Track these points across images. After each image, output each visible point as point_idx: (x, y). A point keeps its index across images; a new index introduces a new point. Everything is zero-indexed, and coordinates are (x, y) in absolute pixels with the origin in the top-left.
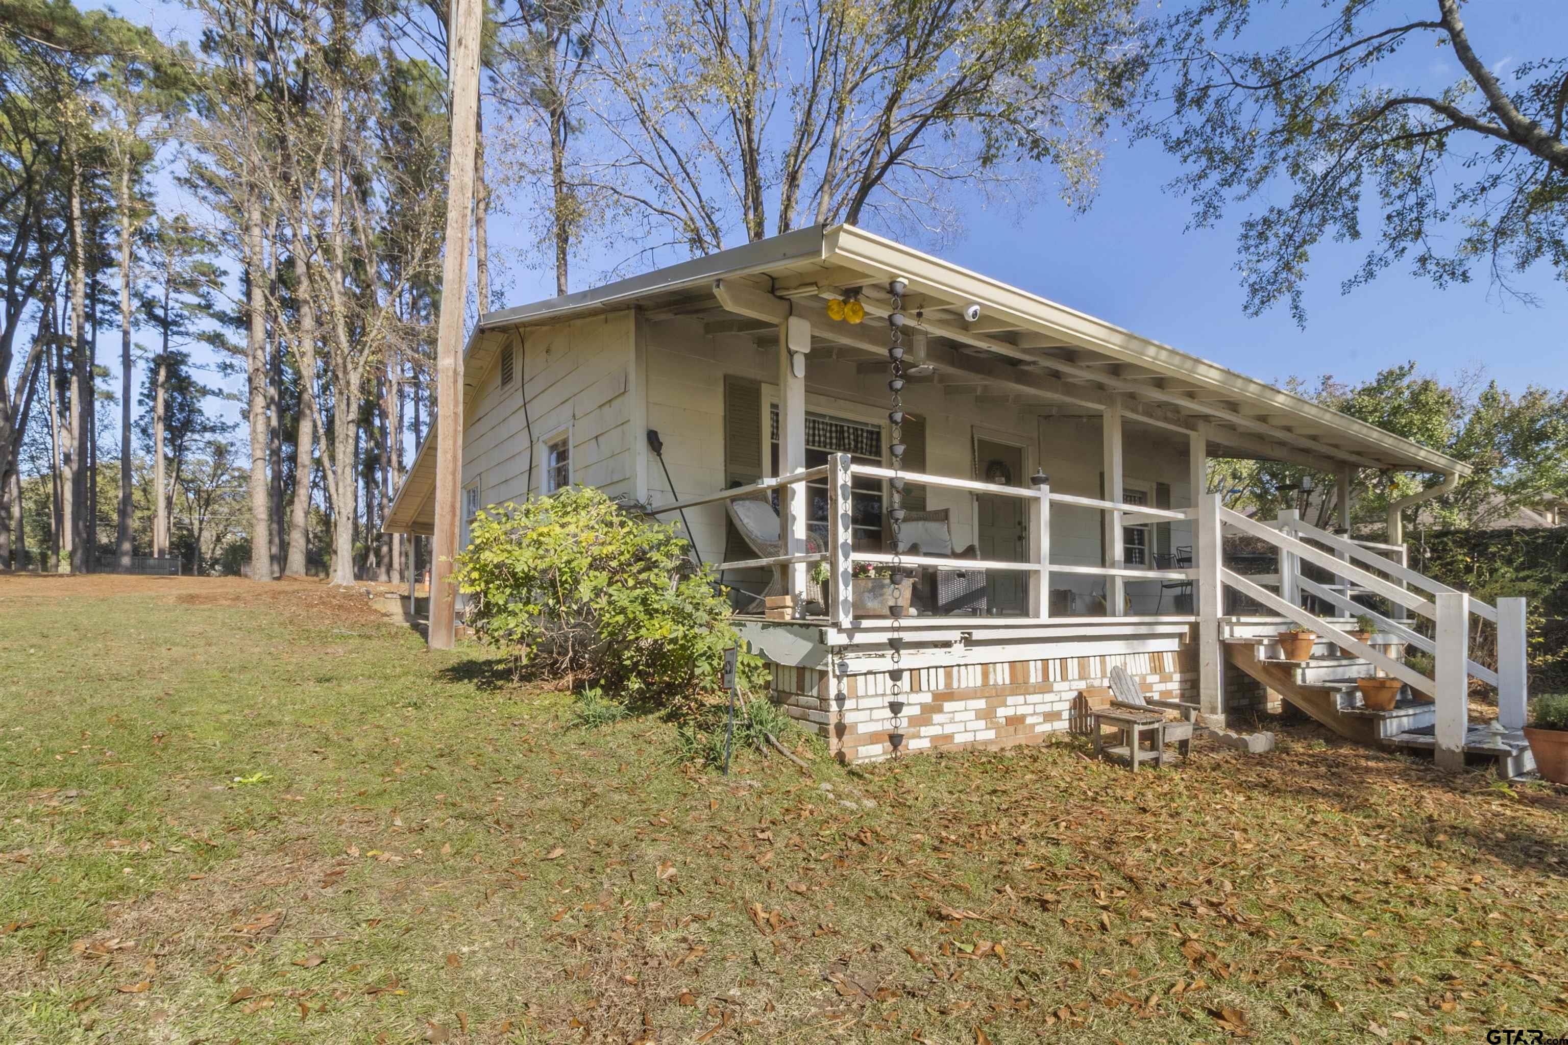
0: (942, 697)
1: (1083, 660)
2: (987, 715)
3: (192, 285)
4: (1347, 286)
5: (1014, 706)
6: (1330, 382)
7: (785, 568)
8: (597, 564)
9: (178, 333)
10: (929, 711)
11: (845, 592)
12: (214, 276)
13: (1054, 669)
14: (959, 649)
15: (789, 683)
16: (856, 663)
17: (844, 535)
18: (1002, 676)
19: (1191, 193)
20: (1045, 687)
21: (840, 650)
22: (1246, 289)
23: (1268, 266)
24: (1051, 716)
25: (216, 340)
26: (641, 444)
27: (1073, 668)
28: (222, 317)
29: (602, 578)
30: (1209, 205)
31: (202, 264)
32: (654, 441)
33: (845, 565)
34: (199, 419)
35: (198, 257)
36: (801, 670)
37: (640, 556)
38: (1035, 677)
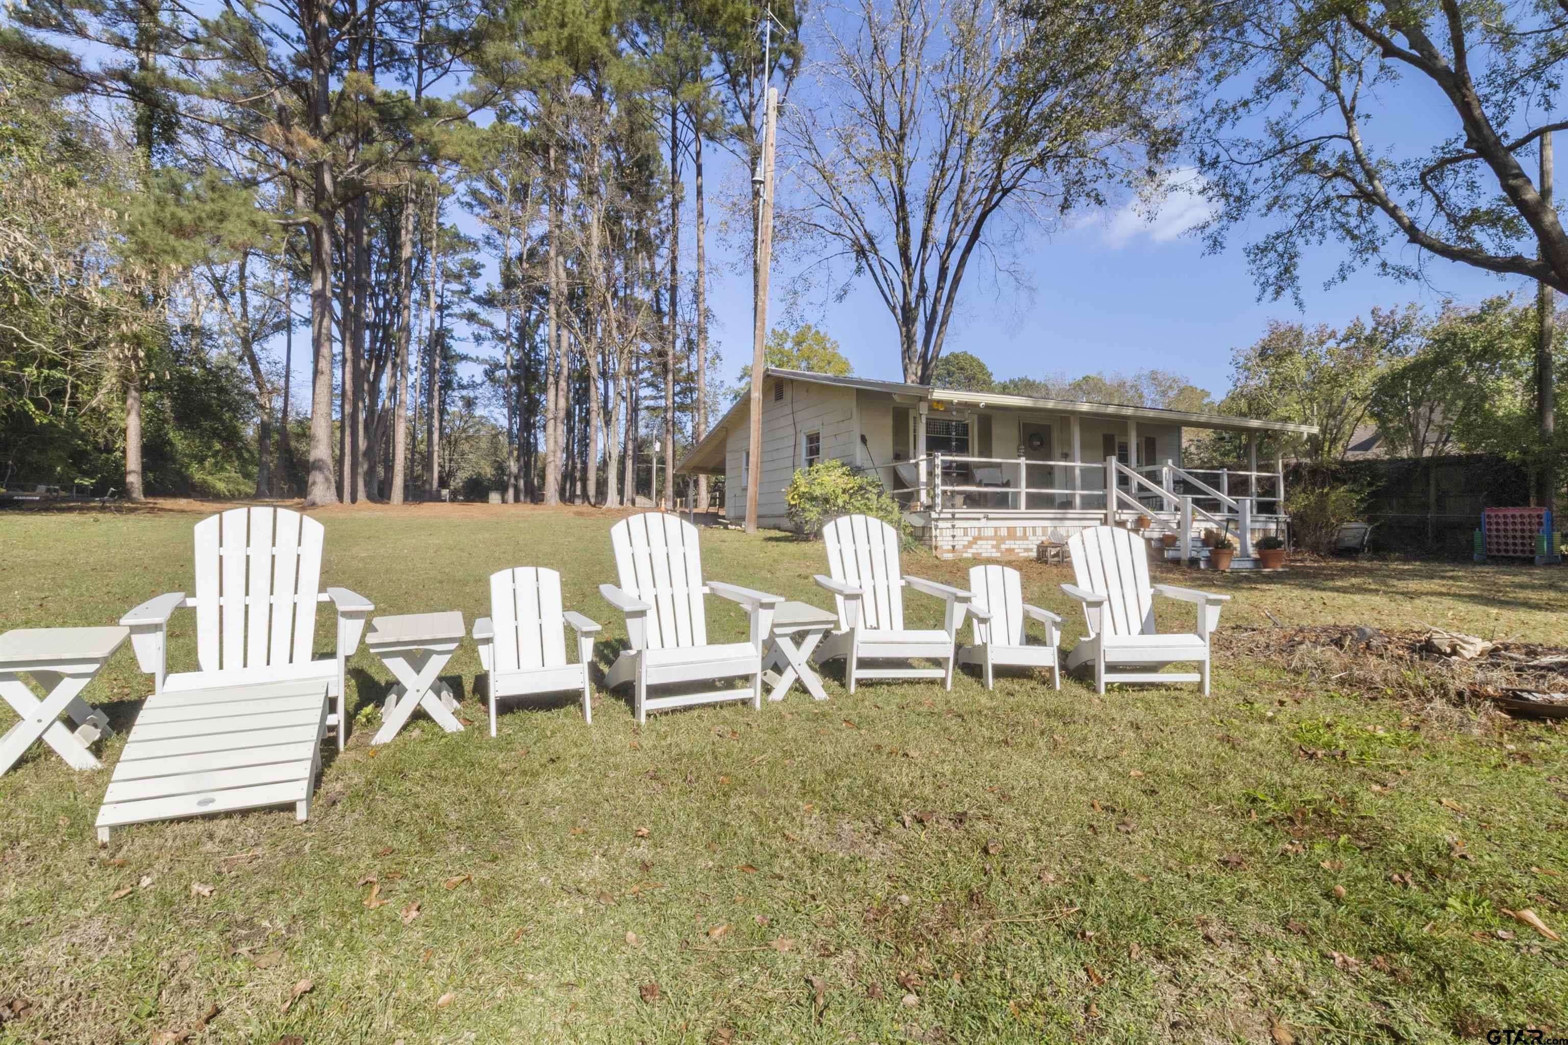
0: (976, 539)
1: (1044, 528)
2: (997, 547)
3: (458, 277)
4: (1327, 285)
5: (1009, 544)
6: (1451, 306)
7: (918, 492)
8: (844, 491)
9: (449, 315)
10: (970, 544)
11: (939, 500)
12: (474, 270)
13: (1029, 532)
14: (984, 521)
15: (919, 533)
16: (941, 524)
17: (938, 481)
18: (1004, 532)
19: (1200, 236)
20: (1025, 537)
21: (937, 520)
22: (1258, 287)
23: (1272, 272)
24: (1027, 550)
25: (471, 317)
26: (859, 440)
27: (1039, 532)
28: (479, 300)
29: (846, 497)
30: (1215, 241)
31: (467, 260)
32: (864, 439)
33: (938, 491)
34: (455, 380)
35: (465, 255)
36: (923, 528)
37: (861, 488)
38: (1019, 533)
